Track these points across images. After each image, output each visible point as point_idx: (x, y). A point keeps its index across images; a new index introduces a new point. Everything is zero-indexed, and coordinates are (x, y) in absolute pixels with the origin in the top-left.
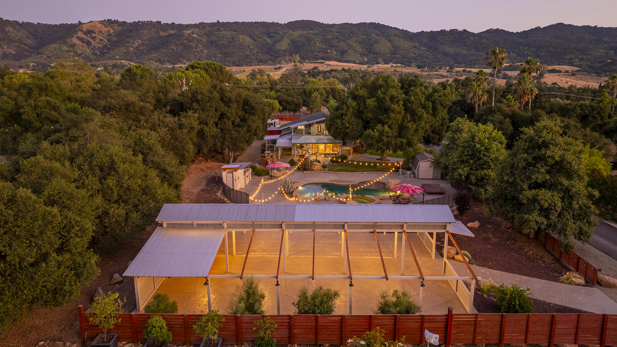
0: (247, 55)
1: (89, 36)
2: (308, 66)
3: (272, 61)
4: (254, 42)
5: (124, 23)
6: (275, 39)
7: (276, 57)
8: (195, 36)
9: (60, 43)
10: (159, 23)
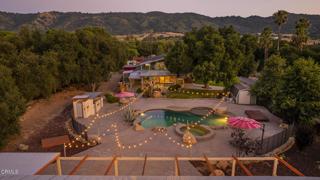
0: (126, 30)
1: (43, 20)
2: (158, 35)
3: (139, 32)
4: (129, 22)
5: (62, 13)
6: (141, 21)
7: (141, 30)
8: (98, 19)
9: (28, 24)
10: (80, 13)
